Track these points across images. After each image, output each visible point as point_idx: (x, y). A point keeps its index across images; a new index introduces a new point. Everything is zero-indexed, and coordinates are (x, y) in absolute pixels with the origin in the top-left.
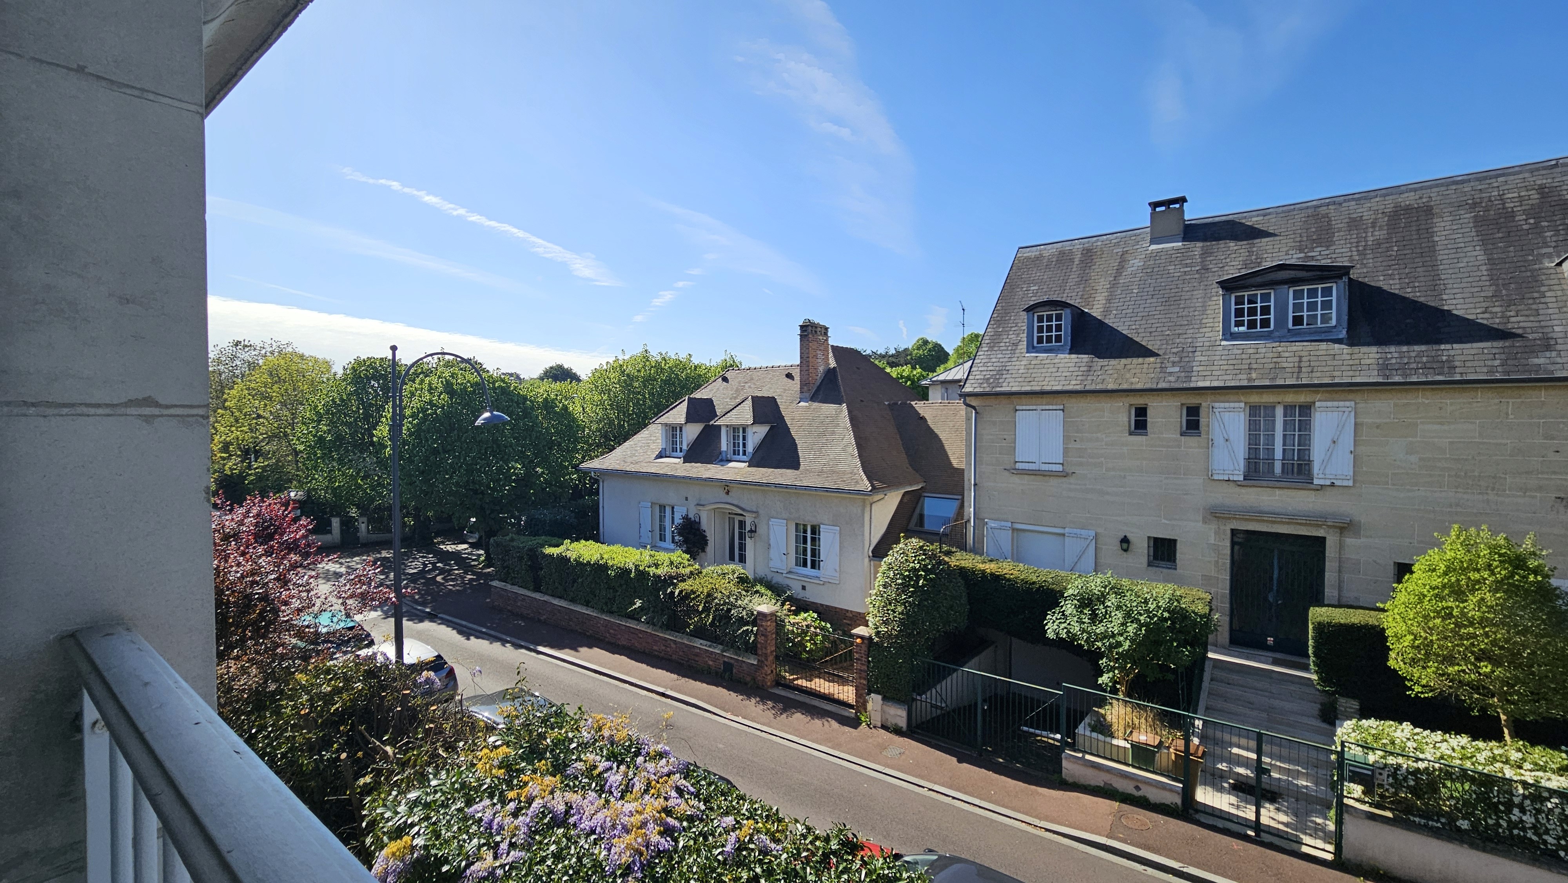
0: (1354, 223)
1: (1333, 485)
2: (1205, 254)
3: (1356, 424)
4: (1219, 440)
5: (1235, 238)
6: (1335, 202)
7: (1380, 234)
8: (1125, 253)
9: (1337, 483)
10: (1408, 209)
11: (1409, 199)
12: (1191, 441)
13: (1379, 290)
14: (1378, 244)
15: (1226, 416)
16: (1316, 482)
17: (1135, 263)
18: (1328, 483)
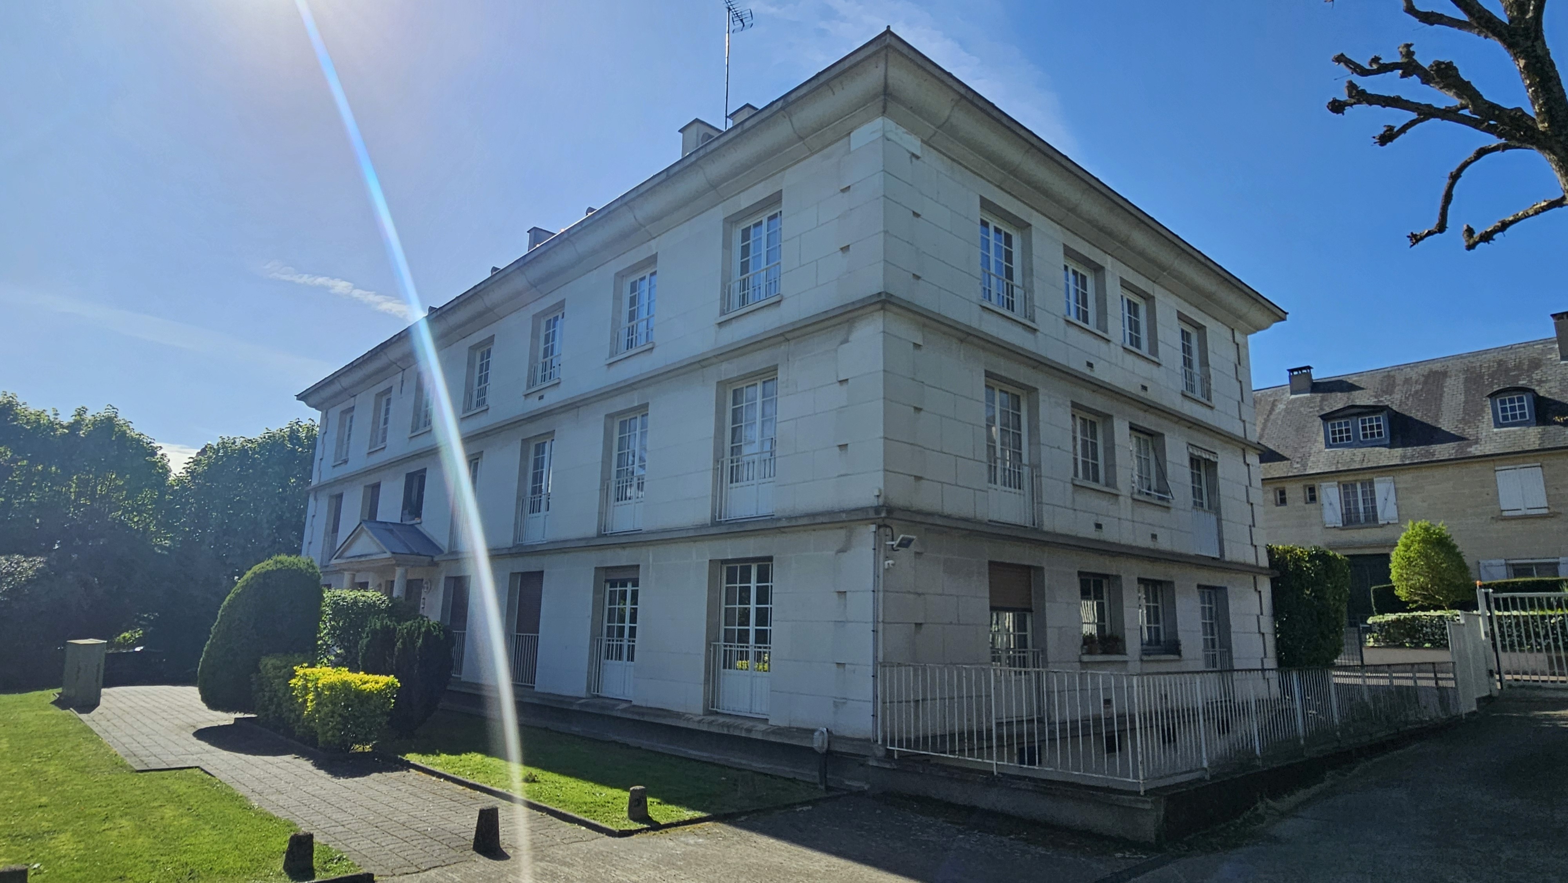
0: (1407, 381)
1: (1388, 523)
2: (1323, 400)
3: (1395, 489)
4: (1326, 505)
5: (1342, 390)
6: (1399, 368)
7: (1419, 387)
8: (1275, 401)
9: (1391, 522)
10: (1436, 372)
11: (1437, 367)
12: (1312, 506)
13: (1411, 418)
14: (1416, 392)
15: (1328, 490)
16: (1380, 522)
17: (1281, 407)
18: (1386, 522)
